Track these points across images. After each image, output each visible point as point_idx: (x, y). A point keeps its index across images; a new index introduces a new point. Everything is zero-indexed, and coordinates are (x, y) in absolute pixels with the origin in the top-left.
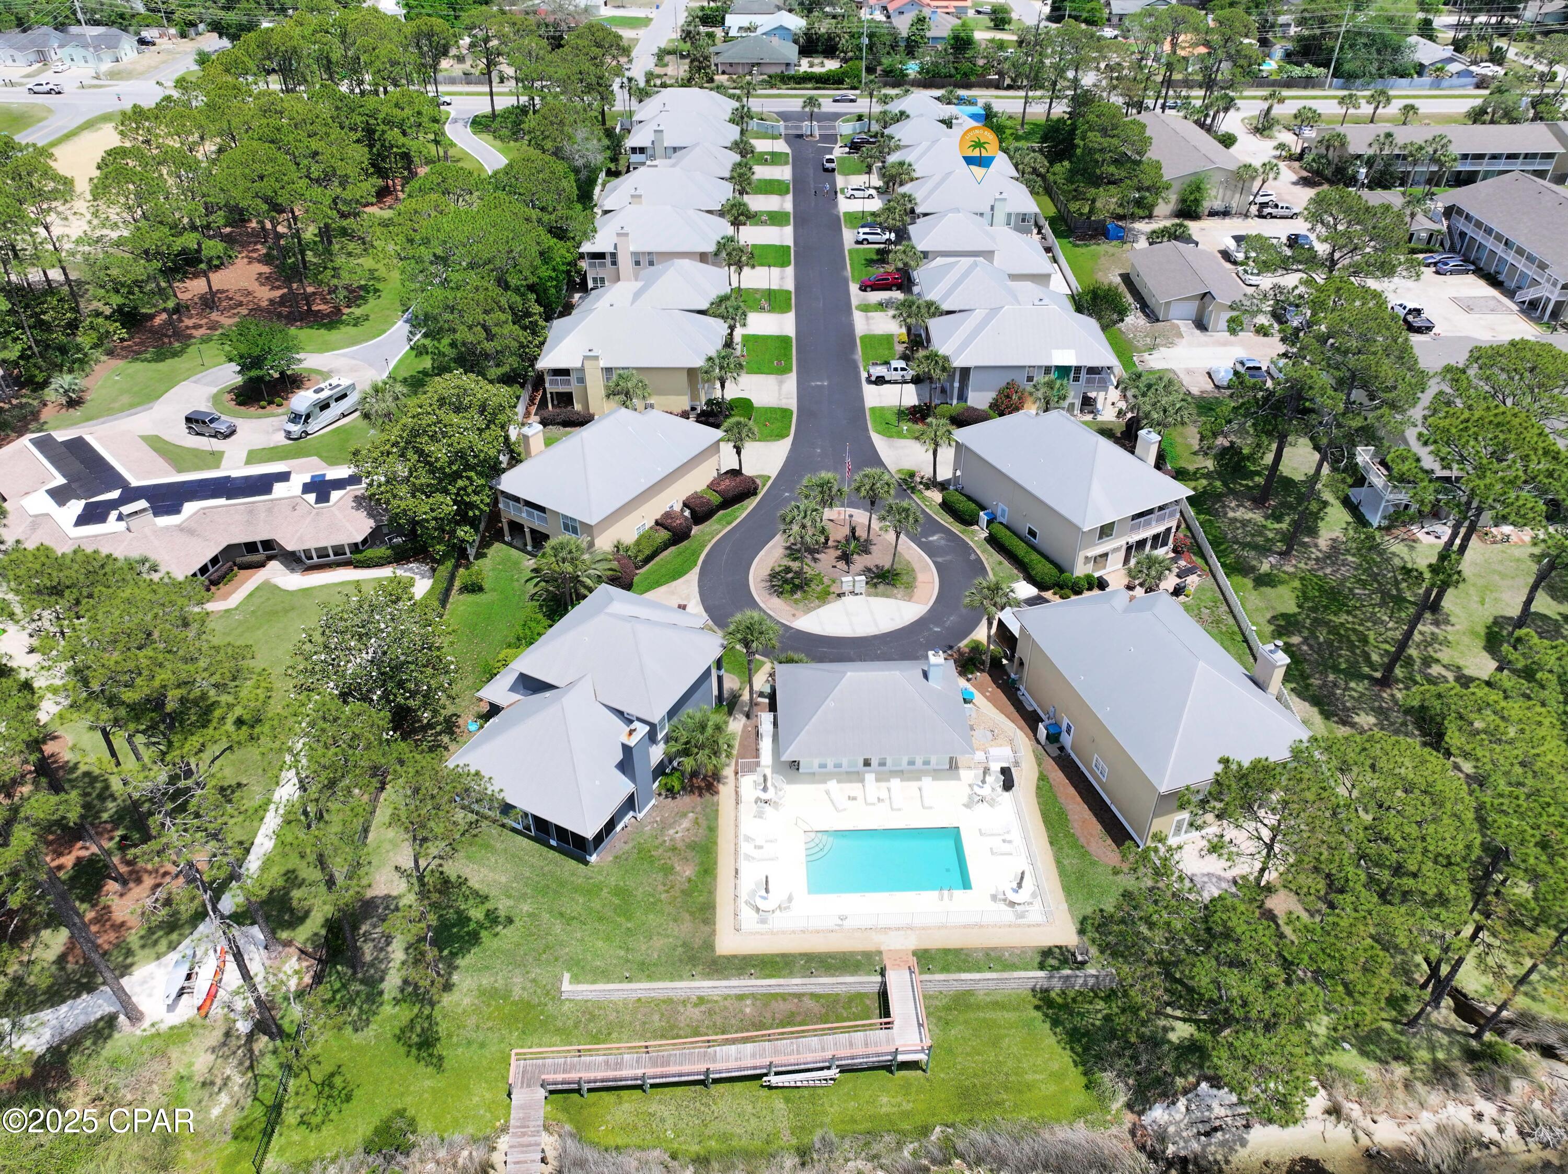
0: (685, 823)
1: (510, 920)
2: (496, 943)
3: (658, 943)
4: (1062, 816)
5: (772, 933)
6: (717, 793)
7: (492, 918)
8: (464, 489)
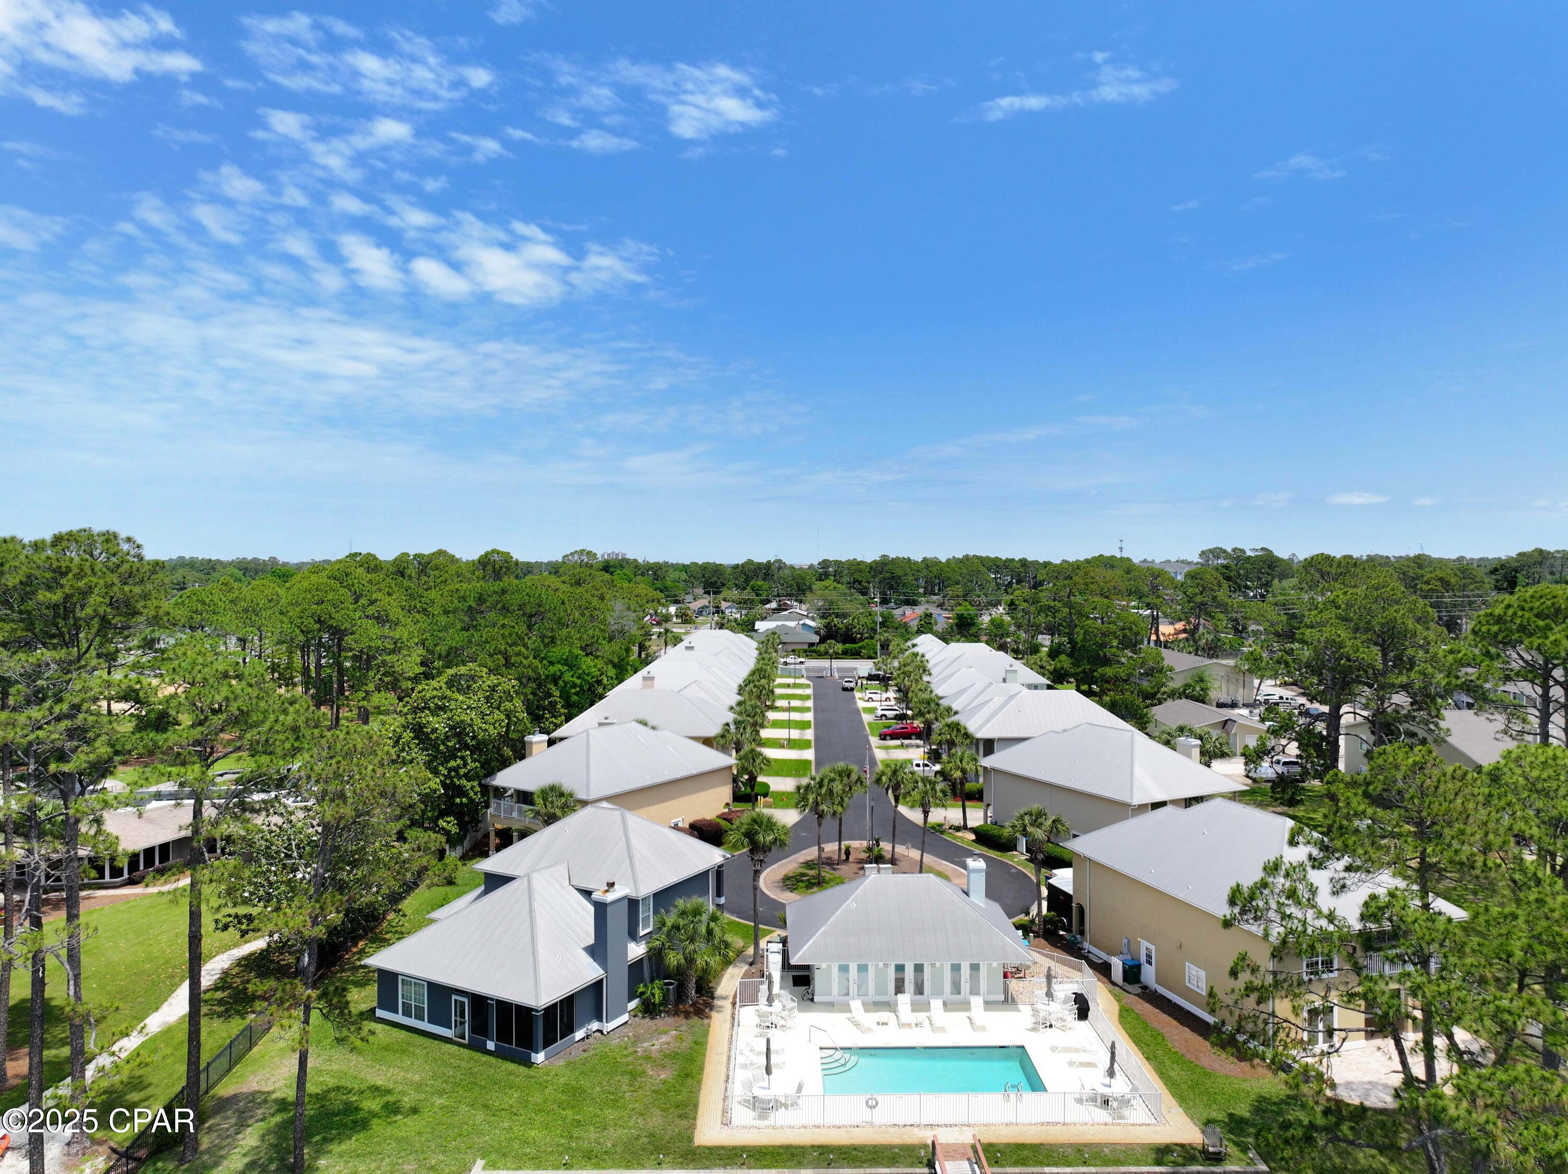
0: (665, 1039)
1: (415, 1111)
2: (389, 1131)
3: (613, 1134)
4: (1157, 1036)
5: (774, 1127)
6: (709, 1017)
7: (392, 1109)
8: (456, 769)
